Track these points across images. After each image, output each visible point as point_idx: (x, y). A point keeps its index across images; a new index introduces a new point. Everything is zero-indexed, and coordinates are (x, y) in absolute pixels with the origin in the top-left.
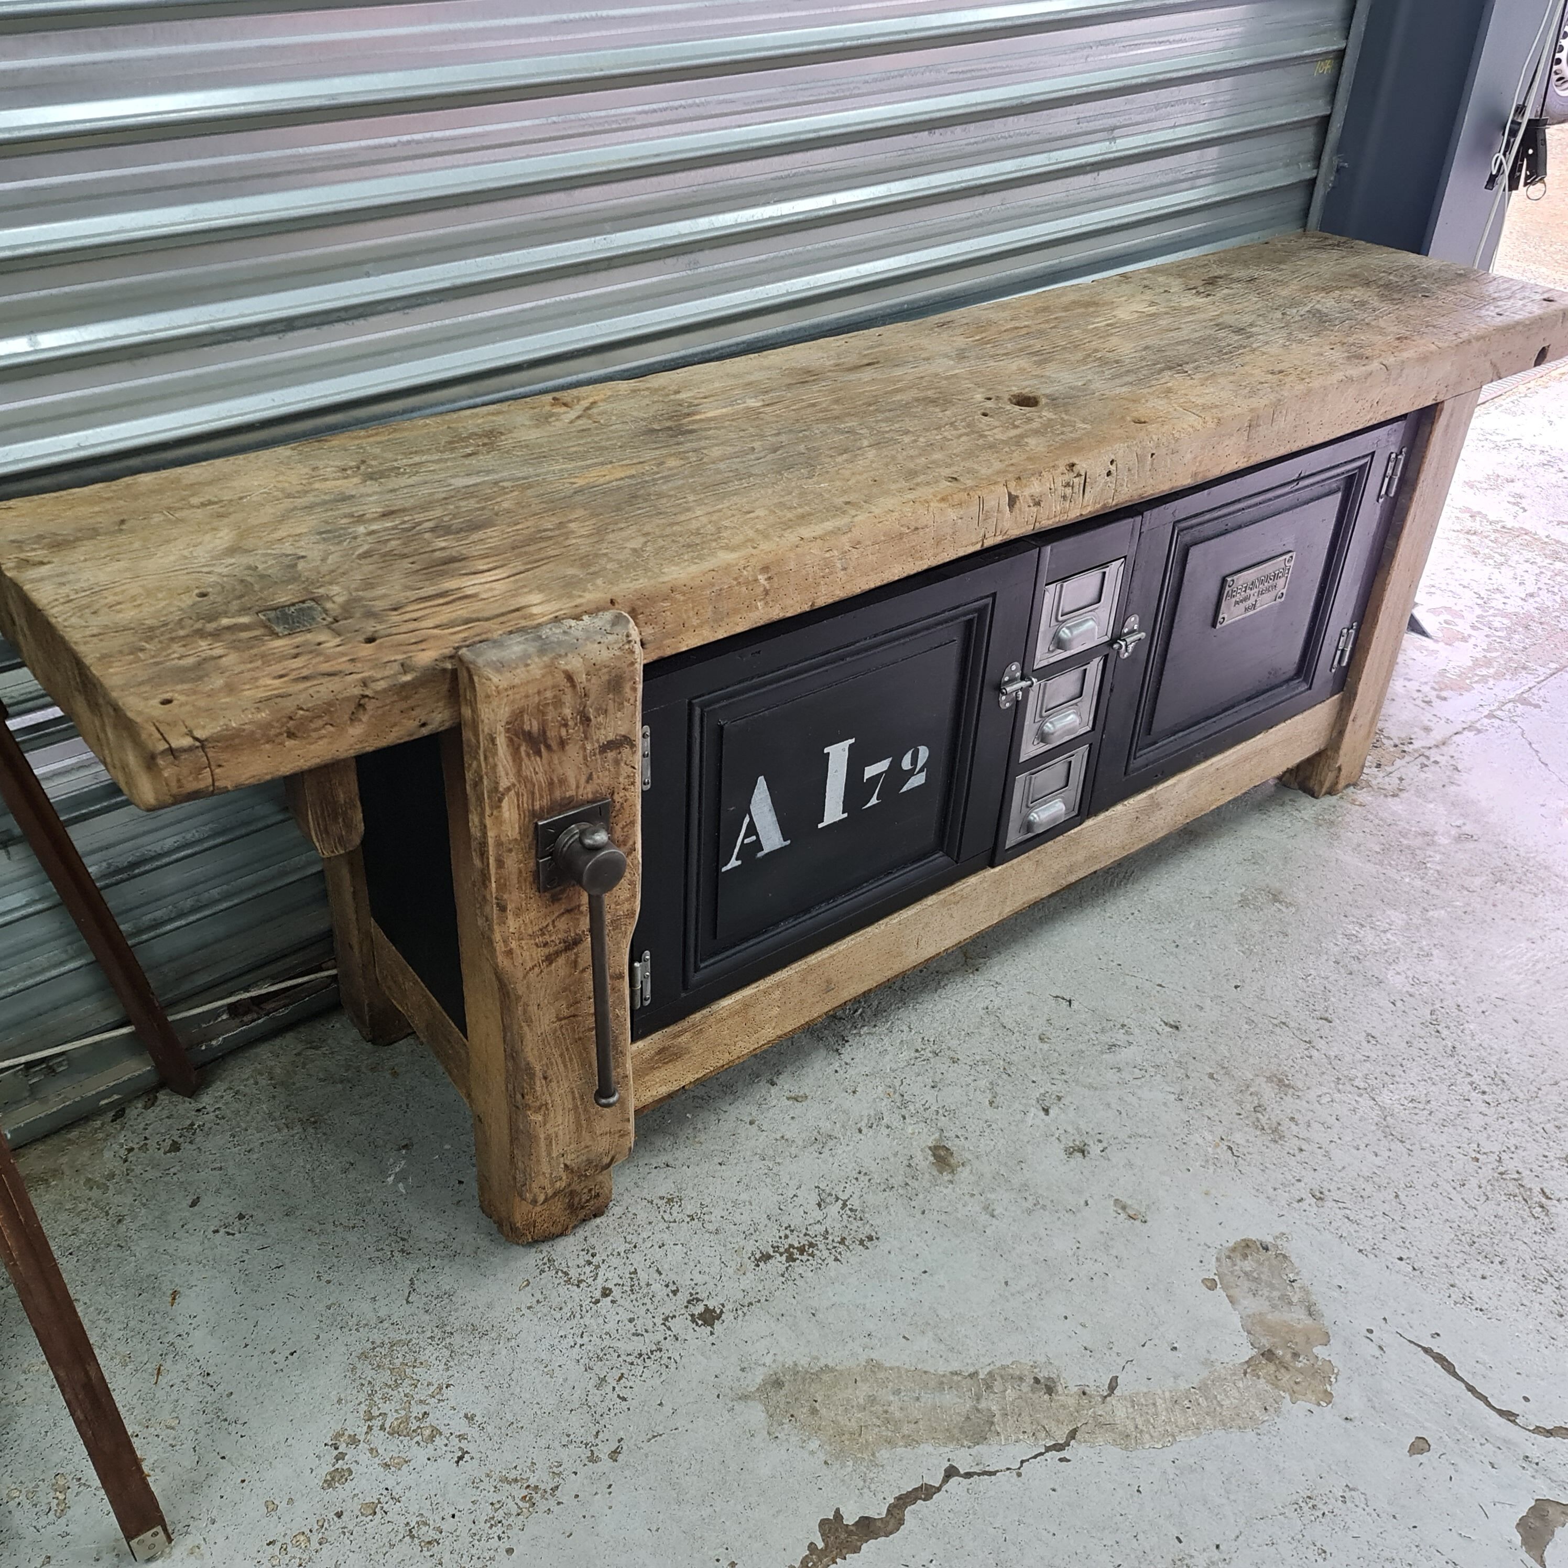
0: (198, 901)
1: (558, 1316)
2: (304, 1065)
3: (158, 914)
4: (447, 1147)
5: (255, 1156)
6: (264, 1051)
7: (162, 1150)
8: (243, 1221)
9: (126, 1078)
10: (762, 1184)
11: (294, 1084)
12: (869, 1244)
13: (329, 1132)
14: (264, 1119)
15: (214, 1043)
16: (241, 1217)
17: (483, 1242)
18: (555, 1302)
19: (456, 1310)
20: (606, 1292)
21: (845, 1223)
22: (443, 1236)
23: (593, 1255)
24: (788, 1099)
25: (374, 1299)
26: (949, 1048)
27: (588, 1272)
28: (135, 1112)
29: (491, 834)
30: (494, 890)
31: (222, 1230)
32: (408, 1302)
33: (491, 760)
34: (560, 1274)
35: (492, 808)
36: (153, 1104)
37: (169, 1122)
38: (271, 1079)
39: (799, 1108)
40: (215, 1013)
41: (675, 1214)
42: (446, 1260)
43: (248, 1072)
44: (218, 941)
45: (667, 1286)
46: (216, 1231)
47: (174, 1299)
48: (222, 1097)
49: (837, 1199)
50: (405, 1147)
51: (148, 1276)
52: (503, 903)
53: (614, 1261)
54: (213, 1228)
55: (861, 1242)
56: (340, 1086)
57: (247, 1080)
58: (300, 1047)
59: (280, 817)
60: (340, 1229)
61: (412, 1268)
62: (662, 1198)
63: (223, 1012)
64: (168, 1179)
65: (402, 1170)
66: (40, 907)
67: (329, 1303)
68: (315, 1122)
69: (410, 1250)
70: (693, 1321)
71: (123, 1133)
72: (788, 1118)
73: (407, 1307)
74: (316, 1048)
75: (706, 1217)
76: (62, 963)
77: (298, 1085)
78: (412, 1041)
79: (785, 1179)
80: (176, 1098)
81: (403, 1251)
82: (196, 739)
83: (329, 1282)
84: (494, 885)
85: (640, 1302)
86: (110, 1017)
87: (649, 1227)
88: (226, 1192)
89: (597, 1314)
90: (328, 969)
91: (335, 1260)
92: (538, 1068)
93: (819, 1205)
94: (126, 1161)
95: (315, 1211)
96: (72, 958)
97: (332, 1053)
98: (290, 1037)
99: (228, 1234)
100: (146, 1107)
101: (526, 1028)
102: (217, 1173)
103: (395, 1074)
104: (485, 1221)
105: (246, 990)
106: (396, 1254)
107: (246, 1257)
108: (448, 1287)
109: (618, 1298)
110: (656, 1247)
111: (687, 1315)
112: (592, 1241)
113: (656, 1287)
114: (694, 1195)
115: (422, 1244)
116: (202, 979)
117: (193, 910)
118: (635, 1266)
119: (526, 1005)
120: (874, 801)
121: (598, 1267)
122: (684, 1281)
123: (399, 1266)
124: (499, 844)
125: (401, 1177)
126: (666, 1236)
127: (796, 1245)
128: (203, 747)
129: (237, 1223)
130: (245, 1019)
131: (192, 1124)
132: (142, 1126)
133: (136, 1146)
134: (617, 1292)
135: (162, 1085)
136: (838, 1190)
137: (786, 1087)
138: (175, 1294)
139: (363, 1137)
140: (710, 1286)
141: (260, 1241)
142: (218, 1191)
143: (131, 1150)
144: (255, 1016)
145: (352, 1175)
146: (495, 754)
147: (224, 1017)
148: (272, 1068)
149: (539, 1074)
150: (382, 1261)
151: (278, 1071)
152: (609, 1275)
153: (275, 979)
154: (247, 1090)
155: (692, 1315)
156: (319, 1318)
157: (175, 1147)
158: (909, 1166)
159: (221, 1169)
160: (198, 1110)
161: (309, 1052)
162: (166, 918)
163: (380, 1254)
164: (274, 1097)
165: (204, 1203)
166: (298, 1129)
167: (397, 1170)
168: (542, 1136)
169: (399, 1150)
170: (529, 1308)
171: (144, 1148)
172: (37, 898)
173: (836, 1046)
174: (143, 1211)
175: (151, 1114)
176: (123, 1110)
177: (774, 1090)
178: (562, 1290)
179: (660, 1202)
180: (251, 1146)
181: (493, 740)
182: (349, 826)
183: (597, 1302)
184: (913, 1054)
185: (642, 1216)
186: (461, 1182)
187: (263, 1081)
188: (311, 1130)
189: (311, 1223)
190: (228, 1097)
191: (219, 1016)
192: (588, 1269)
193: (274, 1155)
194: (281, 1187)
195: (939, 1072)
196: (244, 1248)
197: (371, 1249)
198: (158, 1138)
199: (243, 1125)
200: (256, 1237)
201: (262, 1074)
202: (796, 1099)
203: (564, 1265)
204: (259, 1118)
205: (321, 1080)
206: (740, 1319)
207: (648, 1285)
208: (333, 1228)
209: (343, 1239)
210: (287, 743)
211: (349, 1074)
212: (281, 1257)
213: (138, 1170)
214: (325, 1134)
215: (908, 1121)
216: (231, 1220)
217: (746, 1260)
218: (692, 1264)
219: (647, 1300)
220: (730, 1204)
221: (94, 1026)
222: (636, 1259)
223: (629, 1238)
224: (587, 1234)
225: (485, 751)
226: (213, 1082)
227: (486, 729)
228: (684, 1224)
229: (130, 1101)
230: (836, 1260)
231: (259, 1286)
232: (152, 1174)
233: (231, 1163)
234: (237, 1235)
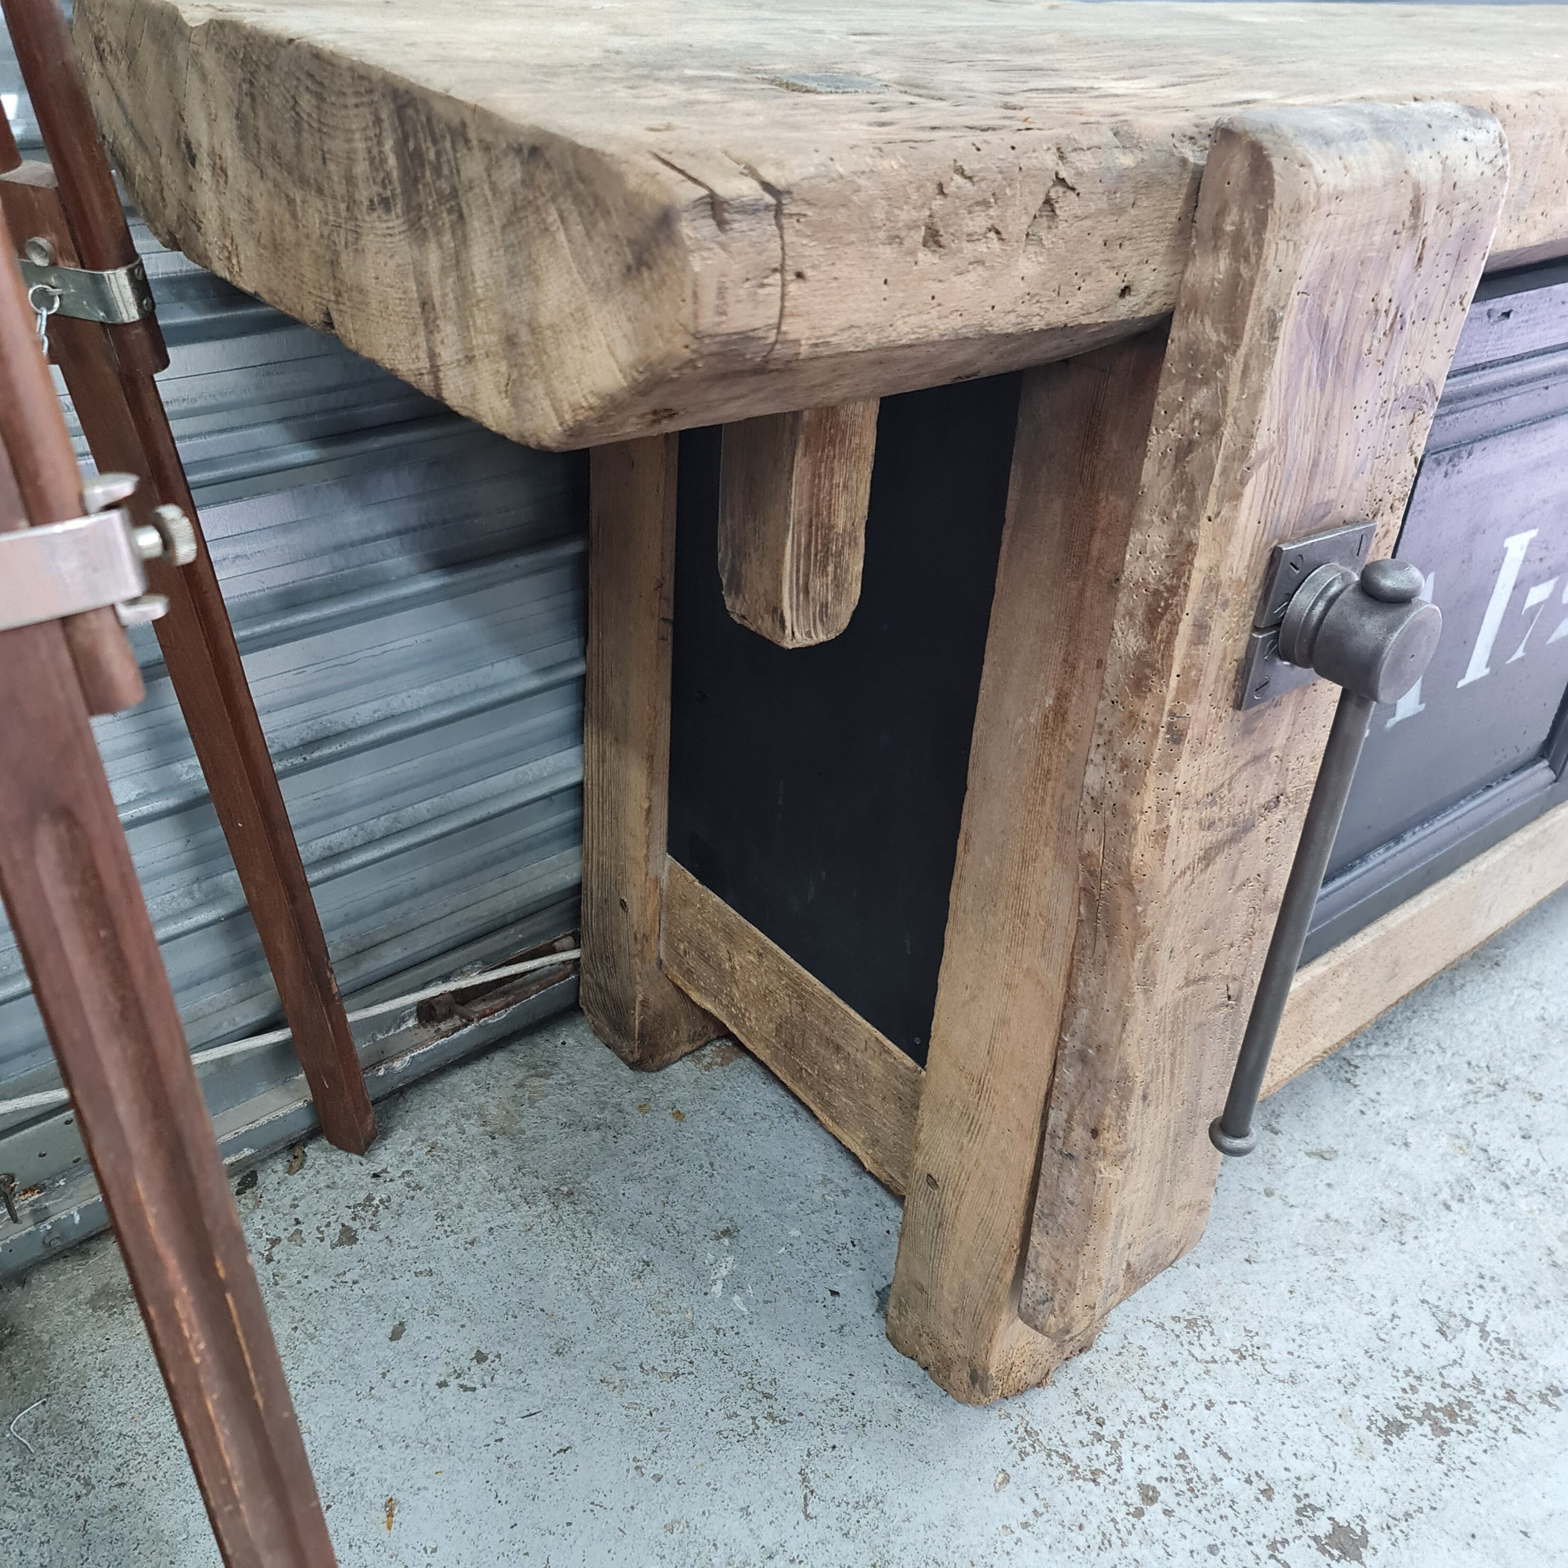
0: (396, 820)
1: (1081, 1542)
2: (532, 1102)
3: (337, 838)
4: (795, 1233)
5: (484, 1251)
6: (464, 1079)
7: (327, 1242)
8: (485, 1365)
9: (264, 1120)
10: (1333, 1296)
11: (523, 1132)
12: (1556, 1401)
13: (596, 1209)
14: (485, 1189)
15: (398, 1065)
16: (480, 1357)
17: (907, 1401)
18: (1068, 1513)
19: (898, 1531)
20: (1149, 1495)
21: (1499, 1365)
22: (832, 1390)
23: (1101, 1424)
24: (1310, 1154)
25: (745, 1511)
26: (1518, 1079)
27: (1102, 1454)
28: (274, 1178)
29: (1201, 562)
30: (1170, 696)
31: (453, 1383)
32: (807, 1516)
33: (1254, 377)
34: (1056, 1459)
35: (1221, 501)
36: (301, 1166)
37: (333, 1194)
38: (485, 1124)
39: (1330, 1171)
40: (397, 1018)
41: (1210, 1348)
42: (852, 1435)
43: (444, 1115)
44: (417, 893)
45: (1249, 1481)
46: (442, 1385)
47: (390, 1515)
48: (411, 1153)
49: (1468, 1323)
50: (726, 1233)
51: (338, 1471)
52: (1181, 723)
53: (1142, 1435)
54: (435, 1379)
55: (1543, 1398)
56: (596, 1135)
57: (446, 1125)
58: (520, 1074)
59: (535, 682)
60: (654, 1379)
61: (795, 1450)
62: (1176, 1319)
63: (410, 1015)
64: (344, 1290)
65: (732, 1274)
66: (159, 805)
67: (668, 1519)
68: (570, 1193)
69: (784, 1416)
70: (1323, 1550)
71: (259, 1213)
72: (1321, 1187)
73: (808, 1525)
74: (546, 1076)
75: (1264, 1353)
76: (186, 913)
77: (529, 1134)
78: (691, 1065)
79: (1365, 1287)
80: (340, 1156)
81: (771, 1417)
82: (767, 187)
83: (658, 1478)
84: (1174, 682)
85: (1215, 1514)
86: (252, 1013)
87: (1175, 1371)
88: (447, 1313)
89: (1148, 1538)
90: (564, 950)
91: (660, 1436)
92: (1140, 1077)
93: (1443, 1334)
94: (269, 1260)
95: (604, 1345)
96: (201, 905)
97: (572, 1083)
98: (499, 1059)
99: (465, 1388)
100: (290, 1171)
101: (1139, 997)
102: (425, 1280)
103: (679, 1116)
104: (897, 1361)
105: (446, 978)
106: (762, 1423)
107: (503, 1432)
108: (869, 1487)
109: (1172, 1505)
110: (1201, 1407)
111: (1306, 1540)
112: (1088, 1396)
113: (1231, 1483)
114: (1226, 1313)
115: (802, 1405)
116: (392, 955)
117: (387, 836)
118: (1180, 1442)
119: (1154, 948)
120: (1520, 653)
121: (1115, 1445)
122: (1273, 1470)
123: (774, 1445)
124: (1213, 587)
125: (735, 1284)
126: (1210, 1388)
127: (1438, 1405)
128: (778, 211)
129: (476, 1368)
130: (443, 1026)
131: (370, 1198)
132: (288, 1201)
133: (283, 1235)
134: (1166, 1493)
135: (312, 1135)
136: (1460, 1305)
137: (1297, 1136)
138: (390, 1506)
139: (654, 1218)
140: (1323, 1481)
141: (523, 1402)
142: (433, 1313)
143: (275, 1242)
144: (458, 1023)
145: (652, 1282)
146: (1267, 362)
147: (411, 1023)
148: (481, 1106)
149: (1138, 1091)
150: (742, 1439)
151: (494, 1111)
152: (1142, 1459)
153: (490, 964)
154: (449, 1142)
155: (1316, 1539)
156: (657, 1550)
157: (348, 1237)
158: (1555, 1265)
159: (431, 1273)
160: (376, 1176)
161: (536, 1082)
162: (346, 846)
163: (734, 1423)
164: (495, 1153)
165: (413, 1332)
166: (544, 1204)
167: (724, 1272)
168: (1115, 1210)
169: (718, 1238)
170: (1025, 1525)
171: (297, 1237)
172: (154, 789)
173: (1343, 1075)
174: (312, 1348)
175: (299, 1182)
176: (254, 1175)
177: (1281, 1141)
178: (1070, 1488)
179: (1178, 1327)
180: (473, 1235)
181: (1273, 325)
182: (839, 585)
183: (1139, 1513)
184: (1467, 1087)
185: (1156, 1354)
186: (834, 1293)
187: (473, 1128)
188: (566, 1207)
189: (602, 1366)
190: (420, 1152)
191: (403, 1021)
192: (1101, 1449)
193: (515, 1248)
194: (538, 1304)
195: (1522, 1115)
196: (497, 1415)
197: (718, 1415)
198: (316, 1221)
199: (455, 1200)
200: (514, 1395)
201: (468, 1118)
202: (1321, 1155)
203: (1056, 1441)
204: (478, 1188)
205: (564, 1125)
206: (1402, 1543)
207: (1216, 1480)
208: (640, 1377)
209: (664, 1397)
210: (920, 255)
211: (607, 1115)
212: (565, 1431)
213: (293, 1275)
214: (590, 1212)
215: (1513, 1189)
216: (465, 1363)
217: (1364, 1433)
218: (1275, 1440)
219: (1224, 1510)
220: (1293, 1333)
221: (226, 1028)
222: (1174, 1426)
223: (1148, 1389)
224: (1075, 1383)
225: (1248, 356)
226: (392, 1129)
227: (1267, 301)
228: (1231, 1365)
229: (264, 1161)
230: (1517, 1430)
231: (537, 1487)
232: (315, 1283)
233: (446, 1261)
234: (481, 1391)
